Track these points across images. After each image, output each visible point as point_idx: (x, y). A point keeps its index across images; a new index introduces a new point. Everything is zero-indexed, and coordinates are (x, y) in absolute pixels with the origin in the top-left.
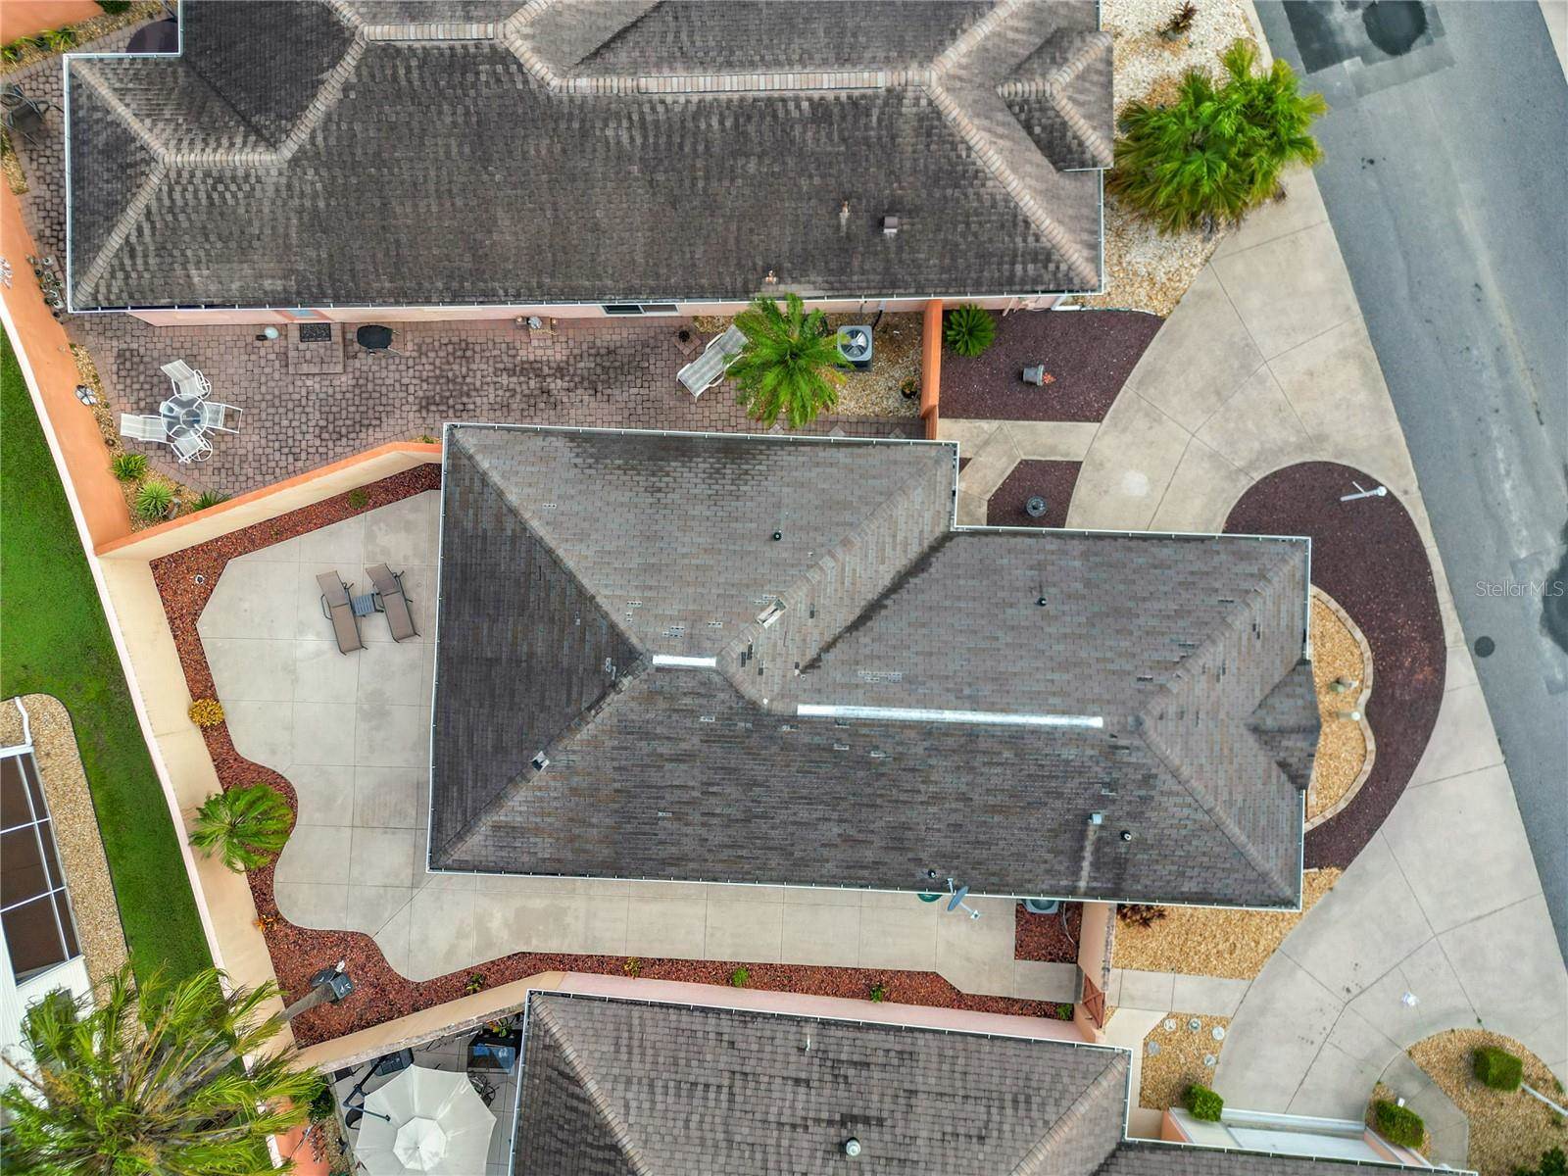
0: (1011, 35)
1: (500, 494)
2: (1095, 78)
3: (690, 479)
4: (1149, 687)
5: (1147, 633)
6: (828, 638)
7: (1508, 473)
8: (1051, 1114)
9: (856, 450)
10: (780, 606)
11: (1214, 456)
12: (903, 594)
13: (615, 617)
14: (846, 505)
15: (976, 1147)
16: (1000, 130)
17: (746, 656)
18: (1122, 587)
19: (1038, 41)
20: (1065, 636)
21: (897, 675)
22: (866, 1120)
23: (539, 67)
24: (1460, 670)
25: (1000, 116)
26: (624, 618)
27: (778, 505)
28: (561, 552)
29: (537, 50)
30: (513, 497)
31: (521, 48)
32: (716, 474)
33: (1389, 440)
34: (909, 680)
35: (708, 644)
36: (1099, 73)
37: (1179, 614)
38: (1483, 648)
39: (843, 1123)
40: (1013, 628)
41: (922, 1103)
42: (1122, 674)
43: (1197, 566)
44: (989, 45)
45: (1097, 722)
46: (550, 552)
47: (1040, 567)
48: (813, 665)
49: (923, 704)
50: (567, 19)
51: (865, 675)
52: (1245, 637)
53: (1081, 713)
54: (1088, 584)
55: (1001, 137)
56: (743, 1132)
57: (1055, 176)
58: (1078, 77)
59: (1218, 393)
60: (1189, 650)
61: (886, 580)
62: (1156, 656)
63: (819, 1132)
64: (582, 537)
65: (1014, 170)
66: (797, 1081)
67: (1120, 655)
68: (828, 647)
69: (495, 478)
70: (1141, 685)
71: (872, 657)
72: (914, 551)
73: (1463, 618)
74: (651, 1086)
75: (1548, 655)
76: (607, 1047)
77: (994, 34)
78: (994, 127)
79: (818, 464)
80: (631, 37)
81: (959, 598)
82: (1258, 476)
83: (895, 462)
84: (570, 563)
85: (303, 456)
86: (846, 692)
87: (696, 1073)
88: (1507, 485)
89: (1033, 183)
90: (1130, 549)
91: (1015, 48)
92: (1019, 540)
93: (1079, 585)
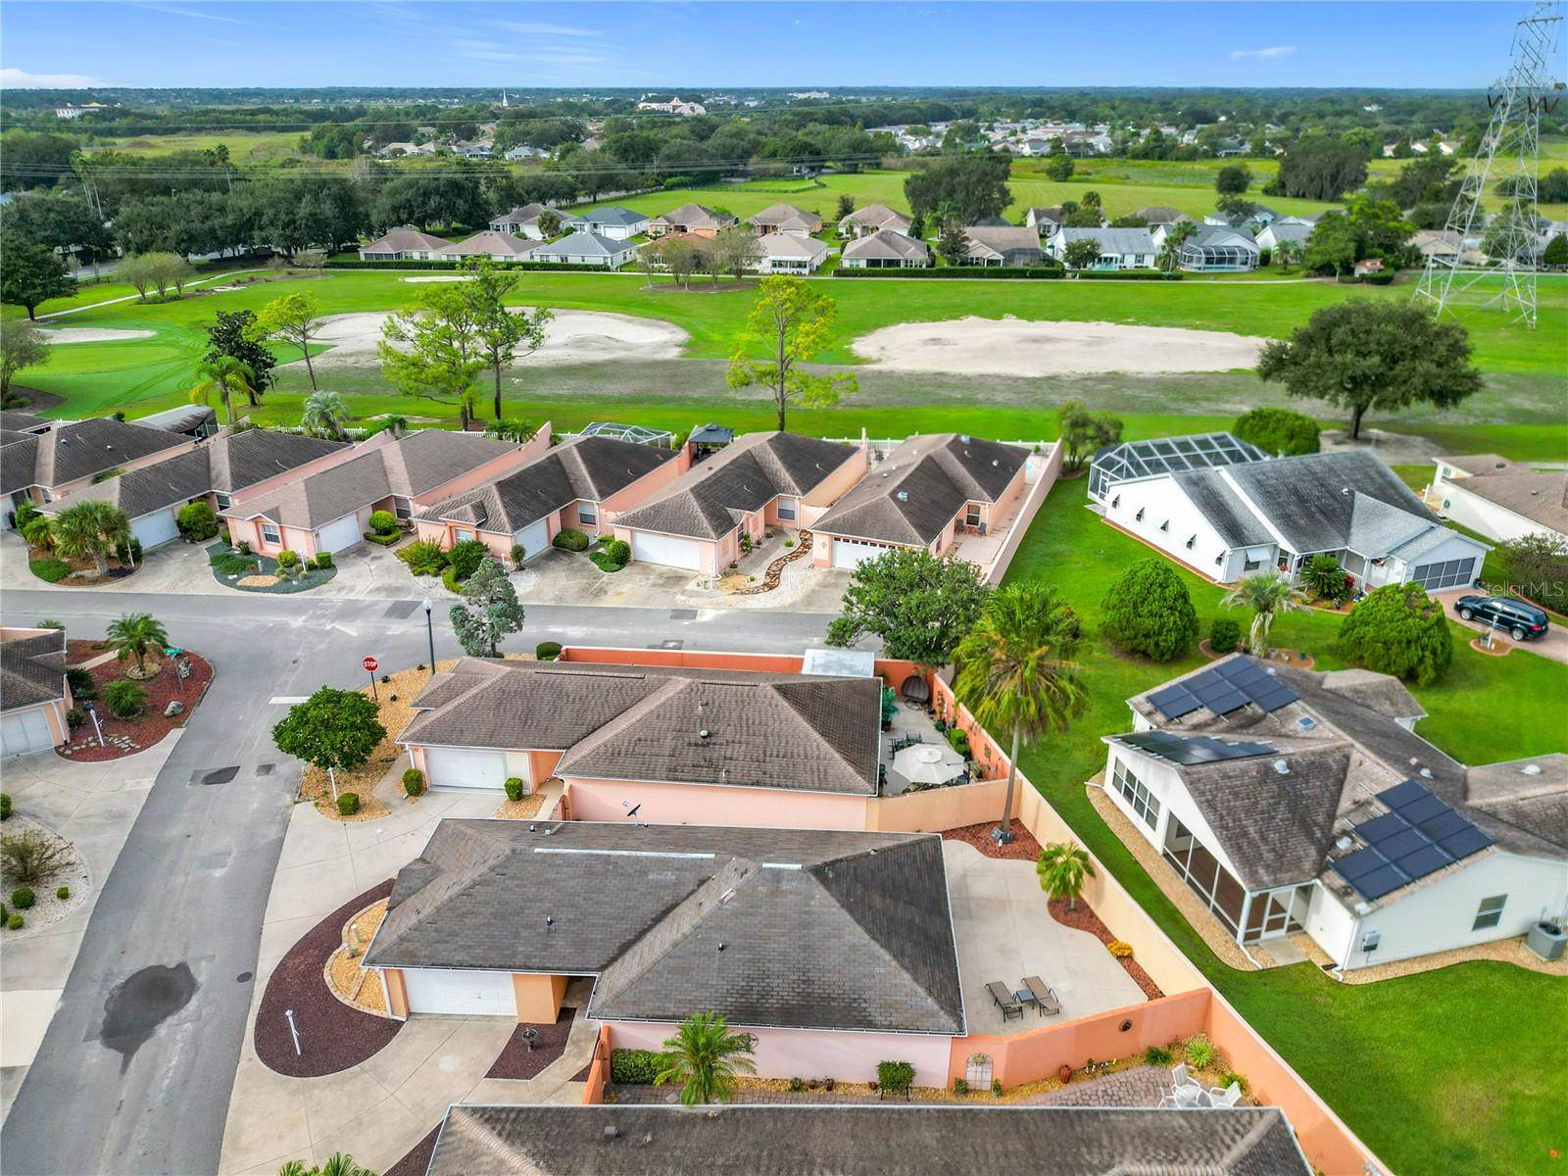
1: (916, 980)
3: (783, 990)
4: (500, 871)
5: (489, 903)
6: (691, 898)
8: (602, 749)
9: (659, 1013)
10: (722, 901)
11: (382, 1080)
12: (639, 928)
13: (826, 893)
14: (673, 970)
15: (643, 737)
17: (743, 873)
18: (496, 933)
20: (541, 901)
21: (651, 876)
22: (696, 745)
24: (267, 966)
26: (820, 893)
27: (720, 970)
28: (867, 937)
30: (906, 977)
32: (765, 994)
34: (644, 873)
35: (768, 877)
37: (465, 915)
38: (247, 977)
39: (708, 744)
40: (572, 906)
41: (667, 752)
42: (514, 878)
43: (440, 947)
45: (537, 850)
46: (874, 938)
47: (547, 946)
48: (702, 882)
49: (640, 860)
51: (670, 876)
52: (427, 906)
53: (546, 855)
54: (517, 935)
56: (759, 740)
60: (466, 893)
61: (651, 935)
62: (489, 889)
63: (721, 740)
64: (854, 948)
66: (731, 759)
67: (511, 889)
68: (693, 892)
69: (922, 992)
70: (505, 871)
71: (666, 887)
72: (628, 956)
74: (806, 757)
76: (830, 771)
79: (690, 1001)
81: (603, 925)
82: (355, 1068)
83: (634, 1003)
84: (859, 930)
85: (1100, 1094)
86: (682, 867)
87: (784, 762)
90: (483, 959)
92: (556, 966)
93: (523, 934)
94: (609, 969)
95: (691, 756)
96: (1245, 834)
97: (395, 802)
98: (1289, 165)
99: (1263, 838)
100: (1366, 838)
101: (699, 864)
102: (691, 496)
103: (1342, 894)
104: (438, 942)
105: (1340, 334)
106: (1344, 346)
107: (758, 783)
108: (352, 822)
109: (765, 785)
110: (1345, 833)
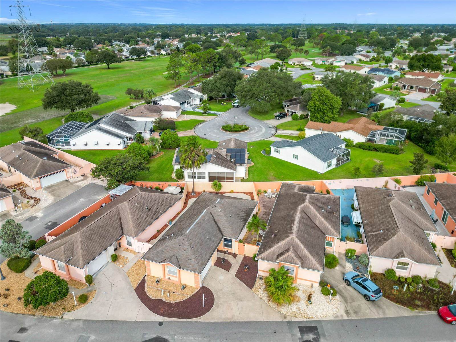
0: (301, 251)
2: (292, 260)
3: (243, 214)
5: (197, 245)
6: (214, 217)
7: (195, 339)
8: (135, 226)
10: (221, 211)
11: (221, 290)
12: (216, 226)
14: (232, 224)
15: (137, 218)
16: (285, 246)
17: (216, 206)
18: (205, 247)
19: (301, 256)
20: (201, 237)
22: (148, 211)
23: (302, 205)
24: (159, 318)
25: (287, 246)
26: (226, 200)
27: (235, 219)
29: (305, 206)
31: (305, 204)
32: (242, 216)
33: (212, 319)
34: (204, 220)
35: (219, 204)
36: (293, 262)
37: (197, 250)
38: (161, 324)
39: (150, 209)
40: (205, 233)
41: (146, 216)
42: (192, 239)
43: (204, 258)
44: (299, 247)
45: (188, 232)
47: (213, 241)
48: (211, 214)
49: (200, 219)
50: (309, 210)
51: (207, 217)
52: (189, 257)
53: (190, 231)
55: (284, 246)
56: (156, 202)
57: (277, 255)
58: (293, 257)
59: (234, 293)
60: (191, 248)
61: (219, 226)
62: (193, 244)
63: (150, 207)
65: (278, 247)
66: (157, 208)
67: (195, 240)
70: (190, 239)
71: (209, 219)
72: (222, 230)
73: (169, 322)
75: (152, 335)
77: (301, 248)
78: (285, 245)
79: (240, 225)
80: (307, 216)
81: (213, 231)
82: (215, 295)
86: (205, 215)
87: (165, 202)
88: (192, 338)
89: (276, 250)
90: (210, 252)
91: (299, 252)
92: (219, 242)
93: (208, 243)
94: (224, 235)
95: (151, 213)
100: (234, 158)
101: (207, 212)
104: (202, 258)
107: (168, 209)
108: (91, 300)
110: (231, 159)
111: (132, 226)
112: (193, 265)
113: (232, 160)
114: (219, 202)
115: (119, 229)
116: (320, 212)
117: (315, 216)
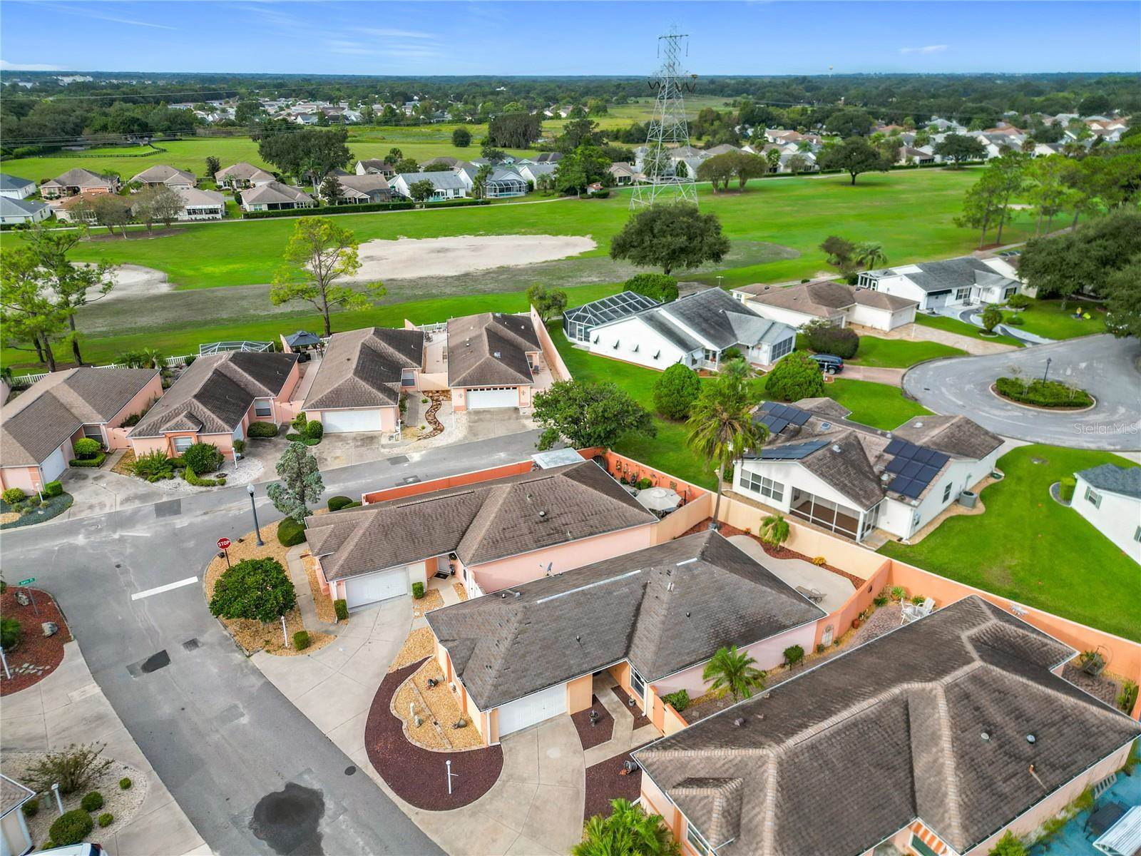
0: (757, 809)
2: (704, 818)
3: (733, 626)
4: (525, 622)
5: (533, 643)
6: (646, 597)
7: (363, 849)
8: (485, 542)
9: (683, 664)
10: (670, 591)
11: (523, 780)
12: (630, 624)
13: (718, 568)
14: (673, 638)
15: (505, 527)
16: (727, 766)
17: (669, 573)
18: (551, 658)
19: (743, 822)
20: (564, 629)
21: (615, 594)
22: (541, 522)
23: (916, 686)
25: (731, 771)
26: (716, 569)
27: (696, 628)
28: (753, 584)
29: (924, 690)
30: (784, 597)
31: (929, 686)
32: (727, 632)
33: (436, 831)
34: (610, 593)
35: (684, 570)
36: (703, 824)
37: (524, 656)
38: (351, 770)
39: (548, 520)
40: (584, 625)
41: (526, 531)
42: (537, 623)
43: (523, 681)
44: (762, 794)
45: (539, 602)
47: (586, 655)
48: (645, 586)
49: (601, 587)
50: (928, 710)
51: (625, 590)
52: (493, 661)
53: (546, 603)
54: (564, 655)
55: (724, 765)
56: (576, 508)
57: (687, 775)
58: (712, 810)
59: (537, 808)
60: (515, 642)
61: (640, 625)
62: (527, 634)
63: (553, 515)
64: (751, 591)
65: (708, 758)
66: (567, 524)
67: (540, 630)
68: (644, 594)
69: (796, 601)
70: (529, 621)
71: (628, 597)
72: (636, 640)
73: (366, 777)
74: (608, 510)
75: (314, 783)
76: (627, 515)
77: (764, 800)
78: (729, 765)
79: (694, 651)
80: (903, 725)
81: (609, 629)
82: (498, 783)
83: (665, 665)
84: (747, 581)
86: (628, 582)
87: (598, 517)
88: (361, 843)
89: (695, 763)
90: (554, 677)
91: (750, 806)
92: (599, 664)
93: (567, 653)
94: (631, 653)
95: (542, 530)
96: (846, 485)
97: (332, 628)
98: (495, 128)
99: (854, 485)
100: (894, 472)
101: (636, 578)
102: (357, 379)
103: (901, 500)
104: (518, 679)
105: (658, 226)
106: (663, 234)
107: (591, 534)
108: (313, 651)
109: (596, 533)
110: (882, 473)
111: (479, 539)
112: (484, 682)
113: (885, 478)
114: (687, 567)
115: (457, 535)
116: (968, 735)
117: (935, 738)
